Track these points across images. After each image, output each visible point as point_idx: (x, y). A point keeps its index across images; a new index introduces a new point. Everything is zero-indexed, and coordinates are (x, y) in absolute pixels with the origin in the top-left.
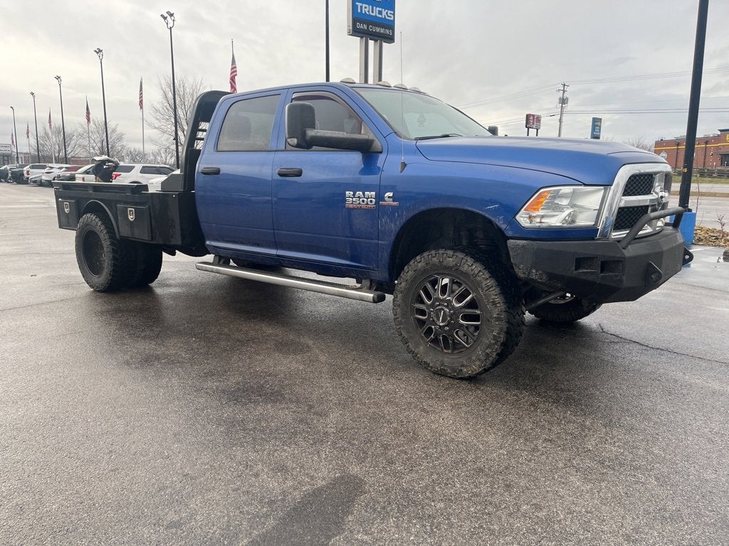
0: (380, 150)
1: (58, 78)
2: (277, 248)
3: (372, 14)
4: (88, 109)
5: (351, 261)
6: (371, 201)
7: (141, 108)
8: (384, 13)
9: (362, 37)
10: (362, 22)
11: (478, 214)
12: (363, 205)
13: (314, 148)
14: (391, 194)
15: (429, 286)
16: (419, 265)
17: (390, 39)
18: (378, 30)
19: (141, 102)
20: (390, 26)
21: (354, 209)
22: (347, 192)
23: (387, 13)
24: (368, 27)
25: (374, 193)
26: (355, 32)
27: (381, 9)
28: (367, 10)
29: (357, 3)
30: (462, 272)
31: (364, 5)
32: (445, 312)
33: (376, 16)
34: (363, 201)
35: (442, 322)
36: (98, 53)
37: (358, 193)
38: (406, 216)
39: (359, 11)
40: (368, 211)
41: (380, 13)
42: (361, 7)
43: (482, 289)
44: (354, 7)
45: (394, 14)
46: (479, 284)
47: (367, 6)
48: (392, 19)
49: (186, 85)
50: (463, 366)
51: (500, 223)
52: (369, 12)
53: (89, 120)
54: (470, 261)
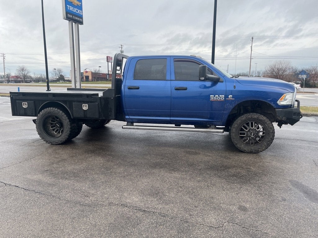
0: (222, 81)
2: (170, 117)
3: (74, 11)
5: (209, 119)
6: (222, 98)
8: (79, 11)
9: (69, 21)
10: (70, 14)
11: (264, 102)
12: (219, 100)
13: (208, 80)
14: (232, 96)
15: (246, 125)
16: (243, 119)
17: (81, 23)
18: (77, 18)
20: (81, 17)
21: (213, 101)
22: (211, 96)
23: (80, 11)
24: (72, 17)
25: (224, 96)
26: (67, 18)
27: (77, 9)
28: (72, 9)
29: (67, 5)
30: (260, 120)
31: (70, 7)
32: (254, 133)
33: (75, 12)
34: (219, 98)
35: (253, 136)
37: (216, 96)
38: (237, 103)
39: (68, 9)
40: (220, 102)
41: (77, 11)
42: (69, 7)
43: (267, 124)
44: (66, 7)
45: (82, 12)
46: (266, 123)
47: (72, 7)
48: (82, 14)
50: (259, 149)
51: (272, 104)
52: (72, 10)
54: (262, 116)
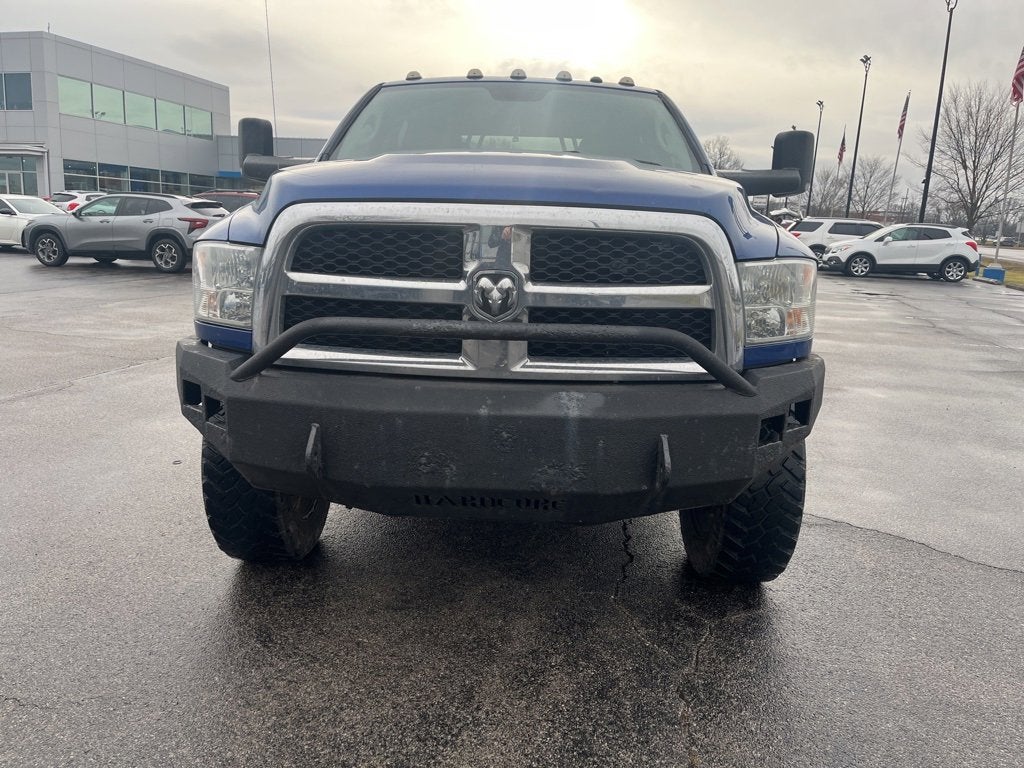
1: (820, 104)
4: (843, 143)
7: (900, 136)
19: (902, 128)
36: (865, 62)
49: (984, 97)
53: (841, 159)
